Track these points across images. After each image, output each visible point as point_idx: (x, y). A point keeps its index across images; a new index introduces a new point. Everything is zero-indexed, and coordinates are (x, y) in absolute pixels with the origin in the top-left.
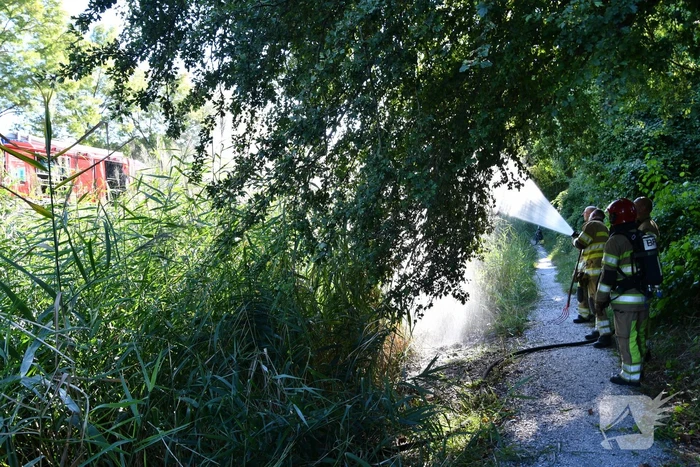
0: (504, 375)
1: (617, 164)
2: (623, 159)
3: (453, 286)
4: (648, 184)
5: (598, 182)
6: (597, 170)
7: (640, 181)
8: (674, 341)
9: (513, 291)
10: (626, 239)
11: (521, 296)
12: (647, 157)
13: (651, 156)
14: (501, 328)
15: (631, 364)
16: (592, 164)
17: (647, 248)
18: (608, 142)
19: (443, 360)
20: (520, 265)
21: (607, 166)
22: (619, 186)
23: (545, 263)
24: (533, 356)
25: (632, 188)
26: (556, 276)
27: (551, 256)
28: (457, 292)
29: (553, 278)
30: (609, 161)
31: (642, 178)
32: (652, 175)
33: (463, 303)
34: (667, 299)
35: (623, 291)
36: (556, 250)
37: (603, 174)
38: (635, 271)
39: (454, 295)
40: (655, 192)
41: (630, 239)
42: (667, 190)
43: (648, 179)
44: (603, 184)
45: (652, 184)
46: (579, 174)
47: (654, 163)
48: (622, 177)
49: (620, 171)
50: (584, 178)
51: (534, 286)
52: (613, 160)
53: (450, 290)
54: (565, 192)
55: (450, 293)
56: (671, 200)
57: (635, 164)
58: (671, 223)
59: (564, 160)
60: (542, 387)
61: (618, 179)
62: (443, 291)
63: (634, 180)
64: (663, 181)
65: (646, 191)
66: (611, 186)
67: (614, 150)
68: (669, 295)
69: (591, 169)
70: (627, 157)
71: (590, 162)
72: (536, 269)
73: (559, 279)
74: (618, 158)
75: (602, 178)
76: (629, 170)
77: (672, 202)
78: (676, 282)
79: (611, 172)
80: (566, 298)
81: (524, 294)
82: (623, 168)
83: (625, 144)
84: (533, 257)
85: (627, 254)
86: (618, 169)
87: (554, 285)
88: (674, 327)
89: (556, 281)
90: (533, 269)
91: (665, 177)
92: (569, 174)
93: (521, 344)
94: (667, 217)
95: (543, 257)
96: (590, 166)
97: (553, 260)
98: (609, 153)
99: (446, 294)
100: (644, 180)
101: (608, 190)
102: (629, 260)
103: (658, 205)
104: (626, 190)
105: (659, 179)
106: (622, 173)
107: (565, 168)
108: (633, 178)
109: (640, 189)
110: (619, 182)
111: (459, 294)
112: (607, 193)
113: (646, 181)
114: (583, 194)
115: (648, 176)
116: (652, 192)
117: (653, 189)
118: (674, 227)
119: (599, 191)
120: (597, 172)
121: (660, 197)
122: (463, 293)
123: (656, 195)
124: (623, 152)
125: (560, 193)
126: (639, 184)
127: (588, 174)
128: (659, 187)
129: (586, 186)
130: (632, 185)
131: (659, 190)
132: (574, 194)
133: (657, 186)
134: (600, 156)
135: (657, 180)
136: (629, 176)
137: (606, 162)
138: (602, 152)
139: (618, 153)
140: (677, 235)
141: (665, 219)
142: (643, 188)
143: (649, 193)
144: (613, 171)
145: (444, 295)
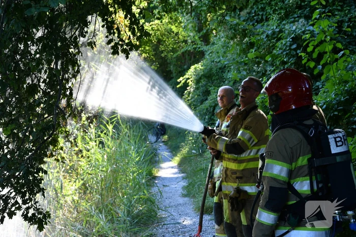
1: (272, 26)
2: (282, 19)
4: (315, 56)
5: (245, 52)
6: (244, 34)
7: (305, 50)
9: (121, 212)
11: (133, 218)
12: (316, 15)
13: (320, 14)
16: (237, 24)
17: (334, 150)
20: (132, 172)
21: (259, 28)
22: (275, 57)
23: (168, 170)
25: (292, 60)
26: (184, 188)
27: (177, 159)
28: (31, 212)
29: (180, 191)
30: (262, 20)
31: (307, 46)
32: (321, 42)
33: (41, 228)
35: (298, 223)
36: (185, 150)
37: (253, 39)
38: (315, 188)
39: (25, 217)
40: (324, 66)
41: (306, 136)
44: (252, 54)
45: (321, 56)
46: (219, 37)
47: (325, 24)
48: (279, 44)
49: (276, 36)
50: (226, 46)
51: (153, 202)
52: (267, 20)
53: (19, 208)
54: (199, 66)
55: (19, 213)
56: (345, 78)
57: (297, 26)
58: (345, 112)
59: (198, 16)
61: (274, 47)
63: (295, 50)
64: (336, 51)
65: (312, 64)
66: (263, 57)
69: (237, 33)
70: (287, 16)
71: (236, 21)
72: (155, 178)
73: (188, 192)
74: (275, 17)
75: (251, 45)
76: (289, 34)
77: (346, 82)
79: (264, 36)
80: (197, 220)
81: (138, 215)
82: (281, 31)
84: (153, 160)
85: (303, 161)
86: (274, 33)
87: (181, 200)
89: (184, 196)
90: (152, 178)
91: (339, 45)
92: (206, 39)
94: (339, 103)
95: (166, 160)
96: (234, 28)
97: (180, 165)
98: (263, 9)
99: (11, 215)
100: (310, 49)
101: (259, 63)
102: (306, 170)
104: (284, 63)
105: (331, 47)
106: (279, 39)
107: (200, 30)
108: (294, 46)
109: (303, 62)
110: (275, 51)
111: (34, 215)
112: (258, 67)
113: (313, 51)
114: (223, 69)
115: (316, 43)
116: (320, 67)
117: (322, 63)
118: (349, 117)
119: (246, 64)
120: (245, 36)
121: (331, 73)
122: (40, 213)
123: (325, 71)
124: (281, 8)
125: (193, 67)
126: (303, 54)
127: (232, 39)
128: (329, 59)
129: (229, 56)
130: (293, 56)
131: (330, 64)
132: (211, 69)
133: (326, 58)
134: (249, 13)
135: (327, 50)
136: (288, 44)
137: (258, 22)
138: (252, 8)
139: (275, 11)
140: (353, 129)
141: (336, 106)
142: (308, 60)
143: (315, 67)
144: (267, 36)
145: (7, 218)
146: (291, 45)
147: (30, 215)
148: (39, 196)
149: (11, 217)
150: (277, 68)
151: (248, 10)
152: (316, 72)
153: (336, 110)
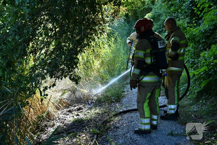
0: (107, 130)
3: (70, 72)
4: (200, 9)
5: (169, 8)
7: (196, 6)
8: (212, 106)
14: (107, 97)
15: (144, 118)
19: (70, 119)
22: (182, 10)
24: (126, 116)
25: (190, 11)
31: (197, 4)
32: (204, 3)
34: (208, 80)
37: (173, 2)
39: (70, 78)
40: (204, 14)
42: (212, 13)
43: (201, 5)
44: (172, 9)
45: (203, 9)
46: (158, 2)
48: (184, 4)
50: (161, 6)
53: (68, 74)
54: (150, 14)
55: (68, 76)
56: (213, 19)
58: (212, 33)
60: (131, 139)
61: (182, 6)
63: (191, 7)
64: (210, 7)
65: (199, 13)
66: (177, 10)
68: (209, 78)
75: (172, 5)
77: (213, 20)
78: (214, 70)
88: (211, 97)
91: (212, 4)
92: (153, 3)
93: (119, 107)
94: (210, 30)
99: (65, 76)
100: (198, 6)
101: (175, 13)
103: (205, 22)
104: (186, 12)
105: (208, 5)
106: (184, 2)
108: (191, 5)
109: (195, 12)
110: (182, 8)
111: (74, 77)
112: (175, 14)
113: (200, 7)
114: (160, 15)
115: (201, 3)
116: (202, 14)
117: (203, 12)
118: (214, 36)
119: (169, 13)
120: (170, 1)
121: (207, 17)
122: (77, 77)
123: (204, 16)
125: (147, 15)
126: (195, 8)
127: (164, 2)
128: (207, 10)
129: (162, 10)
130: (190, 10)
131: (207, 12)
132: (155, 15)
133: (206, 10)
135: (206, 6)
136: (188, 4)
140: (215, 41)
141: (209, 31)
142: (197, 11)
143: (200, 14)
146: (189, 5)
147: (72, 78)
148: (76, 70)
149: (65, 78)
150: (183, 15)
152: (200, 16)
153: (208, 33)
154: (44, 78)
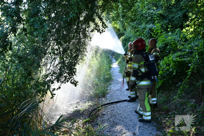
0: (97, 116)
1: (143, 25)
2: (146, 24)
3: (71, 78)
4: (156, 33)
5: (136, 33)
6: (135, 28)
8: (166, 97)
9: (102, 78)
10: (141, 56)
11: (105, 79)
12: (156, 22)
13: (157, 22)
14: (96, 94)
15: (146, 112)
16: (134, 25)
17: (151, 60)
18: (140, 16)
19: (71, 110)
20: (105, 67)
21: (140, 26)
22: (144, 34)
23: (115, 65)
24: (109, 106)
25: (149, 35)
26: (119, 70)
27: (117, 63)
28: (73, 81)
29: (118, 71)
30: (140, 24)
31: (153, 31)
32: (157, 30)
33: (76, 86)
34: (163, 80)
35: (142, 80)
36: (119, 60)
37: (138, 29)
38: (146, 70)
39: (71, 82)
40: (158, 37)
41: (143, 56)
42: (163, 36)
43: (156, 31)
44: (138, 33)
45: (157, 33)
46: (129, 29)
47: (158, 24)
48: (145, 31)
49: (144, 28)
50: (130, 31)
51: (111, 75)
52: (142, 24)
53: (69, 80)
54: (123, 37)
56: (164, 40)
57: (150, 26)
58: (164, 49)
59: (123, 23)
60: (113, 122)
61: (144, 31)
62: (66, 80)
63: (150, 32)
64: (162, 32)
65: (155, 36)
66: (141, 34)
67: (142, 20)
68: (164, 78)
70: (147, 23)
71: (133, 24)
72: (111, 67)
73: (120, 72)
74: (144, 23)
75: (138, 31)
76: (148, 28)
77: (164, 41)
78: (167, 73)
79: (141, 28)
80: (122, 79)
81: (106, 78)
82: (146, 27)
83: (147, 18)
84: (110, 63)
85: (142, 63)
86: (144, 27)
87: (119, 74)
88: (166, 92)
89: (119, 73)
91: (162, 31)
92: (125, 30)
93: (104, 101)
95: (114, 63)
96: (133, 26)
97: (118, 64)
98: (141, 21)
99: (68, 81)
100: (154, 32)
101: (140, 36)
102: (143, 65)
103: (159, 42)
104: (147, 36)
105: (160, 31)
106: (145, 29)
107: (123, 27)
108: (149, 31)
109: (152, 35)
110: (144, 33)
111: (73, 82)
112: (139, 37)
113: (155, 32)
114: (130, 38)
115: (156, 30)
117: (158, 35)
118: (165, 51)
119: (136, 36)
120: (136, 28)
121: (160, 38)
122: (75, 81)
123: (158, 38)
124: (146, 21)
125: (121, 37)
126: (152, 33)
127: (132, 29)
129: (131, 34)
130: (149, 34)
132: (126, 38)
133: (159, 34)
134: (137, 22)
135: (159, 32)
136: (148, 30)
137: (139, 25)
138: (138, 21)
139: (144, 21)
140: (166, 54)
142: (154, 35)
143: (156, 37)
144: (142, 28)
145: (66, 82)
146: (148, 31)
147: (72, 82)
148: (75, 76)
149: (68, 82)
150: (145, 37)
151: (136, 21)
153: (162, 49)
154: (53, 83)
